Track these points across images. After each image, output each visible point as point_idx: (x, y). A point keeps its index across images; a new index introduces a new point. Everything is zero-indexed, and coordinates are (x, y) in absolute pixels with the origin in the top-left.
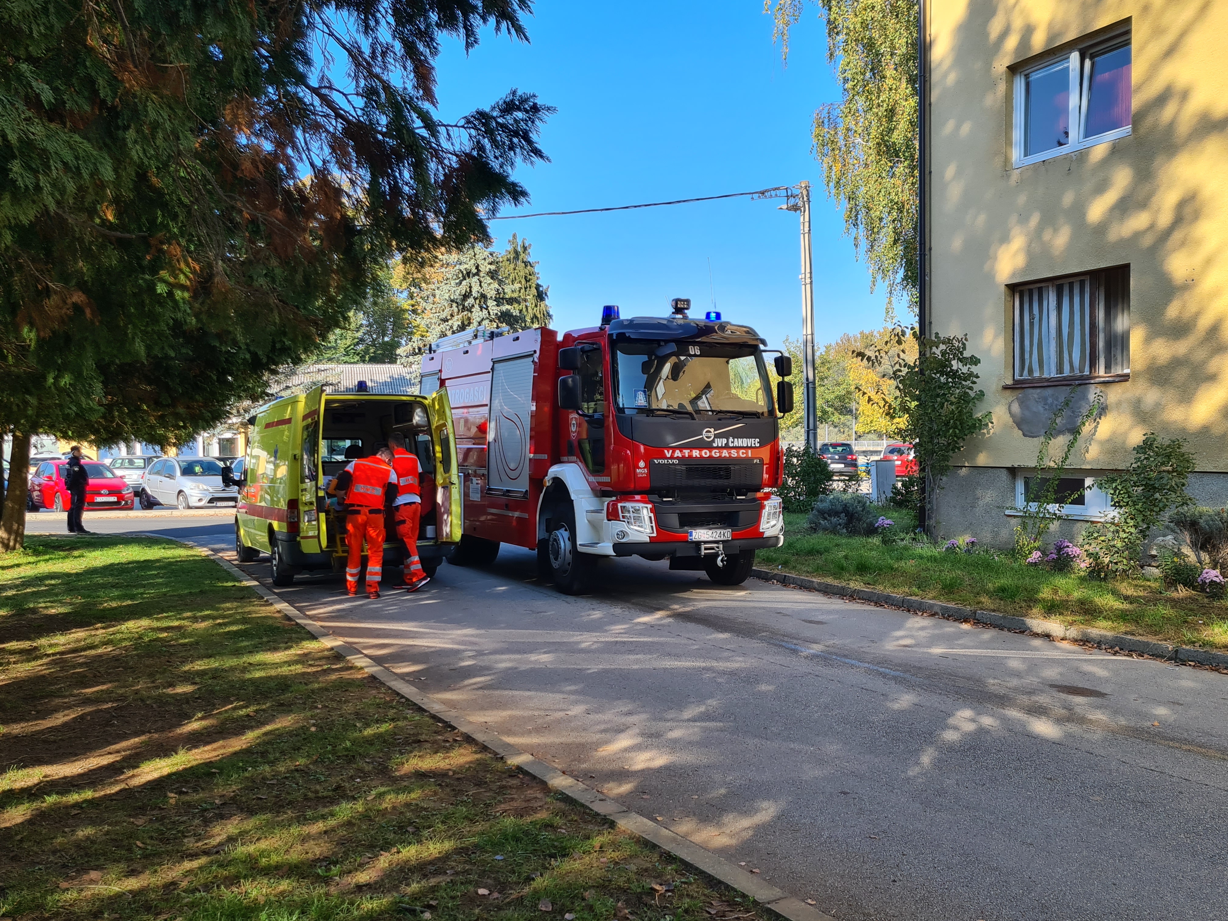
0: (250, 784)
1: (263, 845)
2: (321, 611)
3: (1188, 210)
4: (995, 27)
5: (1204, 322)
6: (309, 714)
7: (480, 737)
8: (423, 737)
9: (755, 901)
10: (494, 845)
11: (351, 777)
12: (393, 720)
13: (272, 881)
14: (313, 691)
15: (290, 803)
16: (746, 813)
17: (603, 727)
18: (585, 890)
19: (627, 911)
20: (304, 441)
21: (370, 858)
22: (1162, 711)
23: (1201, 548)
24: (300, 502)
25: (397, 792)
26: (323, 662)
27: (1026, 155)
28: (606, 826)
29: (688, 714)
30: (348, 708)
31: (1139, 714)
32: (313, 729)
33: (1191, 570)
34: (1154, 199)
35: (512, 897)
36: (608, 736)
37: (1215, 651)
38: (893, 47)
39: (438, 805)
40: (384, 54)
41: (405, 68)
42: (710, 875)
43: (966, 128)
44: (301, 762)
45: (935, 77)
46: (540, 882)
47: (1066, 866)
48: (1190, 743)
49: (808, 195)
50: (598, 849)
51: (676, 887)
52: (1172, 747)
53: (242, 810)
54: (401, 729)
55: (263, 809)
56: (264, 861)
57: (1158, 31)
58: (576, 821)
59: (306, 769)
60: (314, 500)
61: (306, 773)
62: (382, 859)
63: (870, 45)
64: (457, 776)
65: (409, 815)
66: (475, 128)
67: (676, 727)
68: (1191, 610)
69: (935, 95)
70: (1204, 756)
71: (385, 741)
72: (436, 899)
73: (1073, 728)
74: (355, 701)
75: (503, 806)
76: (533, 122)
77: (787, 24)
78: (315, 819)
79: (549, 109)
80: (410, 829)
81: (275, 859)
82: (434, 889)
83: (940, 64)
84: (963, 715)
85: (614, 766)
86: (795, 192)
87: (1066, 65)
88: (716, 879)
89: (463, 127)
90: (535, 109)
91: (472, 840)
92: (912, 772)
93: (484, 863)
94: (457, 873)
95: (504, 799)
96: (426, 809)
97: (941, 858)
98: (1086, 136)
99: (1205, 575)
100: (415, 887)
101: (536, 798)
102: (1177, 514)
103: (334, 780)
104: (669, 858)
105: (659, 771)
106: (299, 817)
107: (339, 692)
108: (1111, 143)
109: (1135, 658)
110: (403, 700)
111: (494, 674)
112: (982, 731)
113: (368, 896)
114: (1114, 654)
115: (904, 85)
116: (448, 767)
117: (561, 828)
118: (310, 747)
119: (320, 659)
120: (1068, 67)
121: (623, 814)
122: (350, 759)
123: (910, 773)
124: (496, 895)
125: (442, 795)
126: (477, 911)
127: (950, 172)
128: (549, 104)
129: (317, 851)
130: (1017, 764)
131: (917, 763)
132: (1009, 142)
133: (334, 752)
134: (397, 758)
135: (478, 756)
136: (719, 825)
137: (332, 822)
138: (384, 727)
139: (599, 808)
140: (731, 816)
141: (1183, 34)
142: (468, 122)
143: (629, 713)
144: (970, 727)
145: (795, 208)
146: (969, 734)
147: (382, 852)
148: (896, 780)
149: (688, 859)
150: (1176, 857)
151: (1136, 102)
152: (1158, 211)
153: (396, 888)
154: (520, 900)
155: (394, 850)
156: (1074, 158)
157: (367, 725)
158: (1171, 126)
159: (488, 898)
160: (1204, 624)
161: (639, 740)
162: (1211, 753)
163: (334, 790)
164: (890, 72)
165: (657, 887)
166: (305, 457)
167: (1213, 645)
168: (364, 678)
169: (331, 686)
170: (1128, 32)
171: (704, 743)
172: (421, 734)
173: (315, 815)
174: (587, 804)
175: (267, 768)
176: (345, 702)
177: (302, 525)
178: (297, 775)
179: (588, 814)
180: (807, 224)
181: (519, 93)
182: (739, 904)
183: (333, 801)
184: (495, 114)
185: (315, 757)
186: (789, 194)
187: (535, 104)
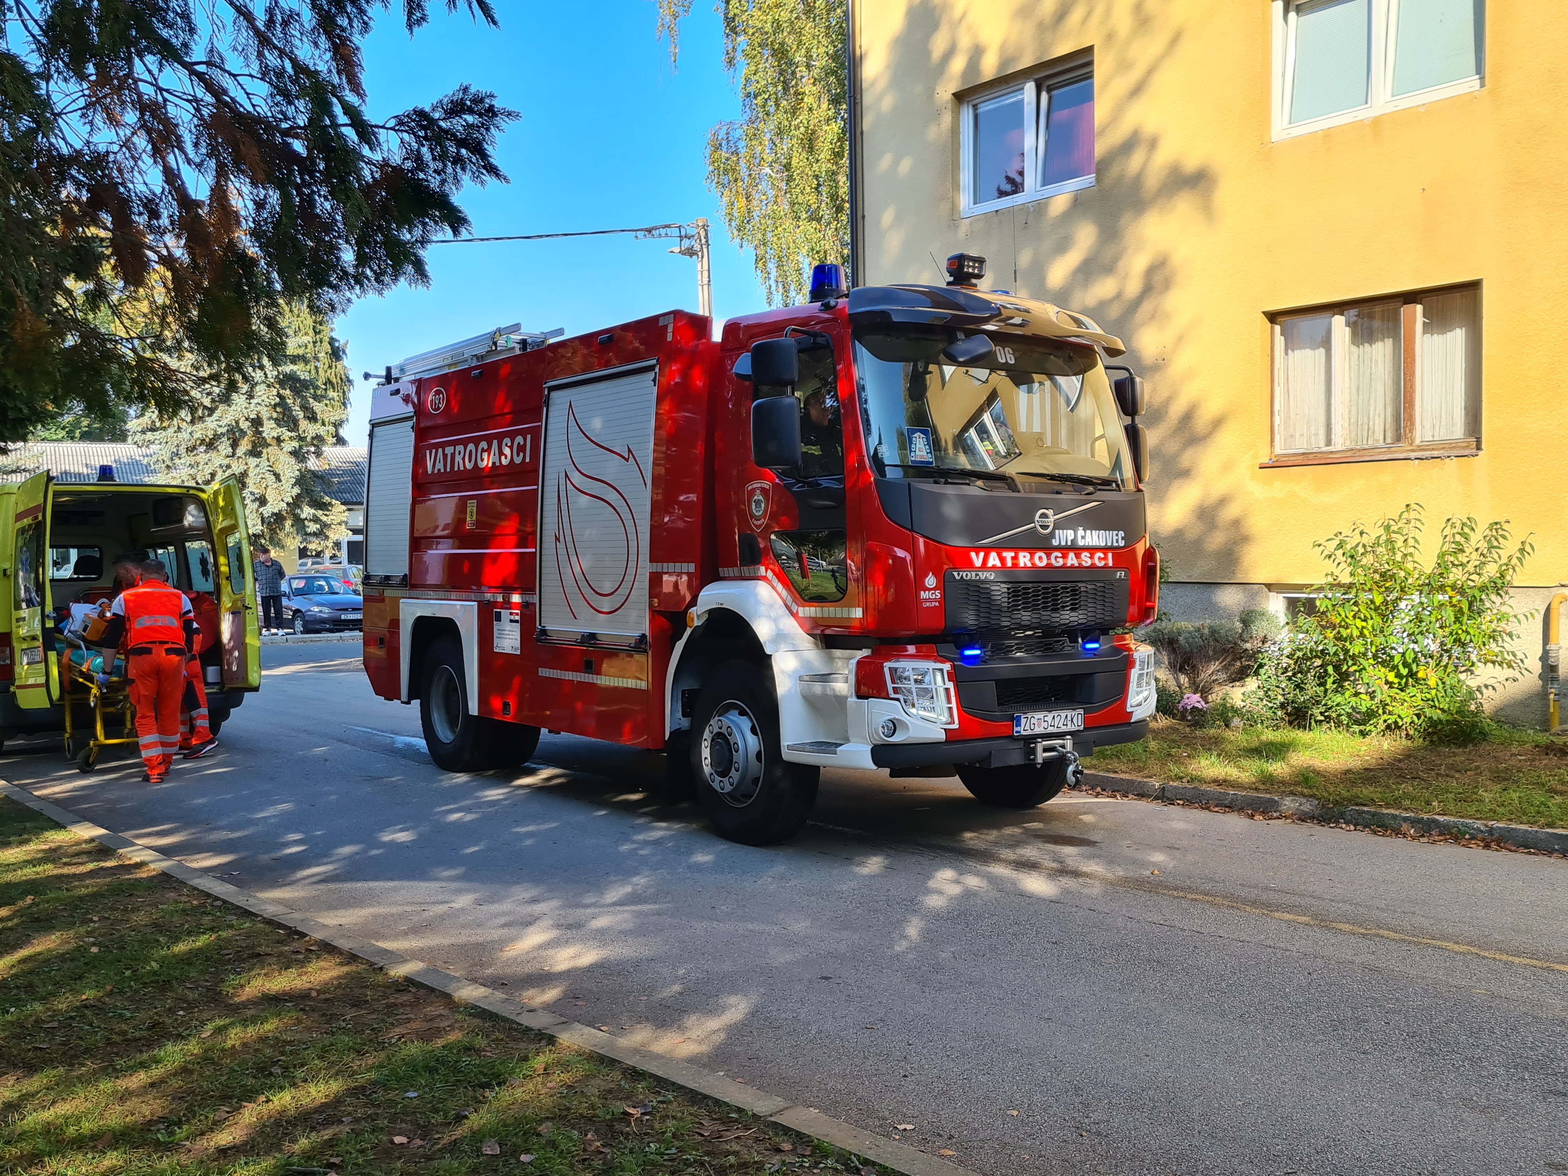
0: (18, 1030)
1: (63, 1109)
2: (57, 789)
3: (1158, 278)
4: (939, 44)
5: (1176, 410)
6: (82, 930)
7: (344, 944)
8: (262, 950)
9: (754, 1115)
10: (399, 1079)
11: (170, 1009)
12: (212, 929)
13: (90, 1156)
14: (81, 898)
15: (87, 1051)
16: (714, 1011)
17: (502, 920)
18: (541, 1122)
19: (598, 1144)
20: (19, 550)
21: (228, 1112)
22: (1158, 857)
23: (1180, 670)
24: (14, 637)
25: (245, 1022)
26: (84, 858)
27: (975, 203)
28: (543, 1043)
29: (613, 895)
30: (140, 918)
31: (1134, 862)
32: (94, 950)
33: (1171, 695)
34: (1121, 264)
35: (442, 1142)
36: (513, 931)
37: (1204, 787)
38: (809, 57)
39: (306, 1036)
40: (285, 23)
41: (316, 45)
42: (691, 1090)
43: (905, 165)
44: (89, 994)
45: (868, 99)
46: (476, 1120)
47: (1091, 1039)
48: (1196, 891)
49: (706, 237)
50: (541, 1072)
51: (653, 1108)
52: (1178, 897)
53: (15, 1066)
54: (228, 940)
55: (50, 1062)
56: (71, 1130)
57: (1123, 65)
58: (502, 1040)
59: (99, 1004)
60: (39, 633)
61: (99, 1009)
62: (246, 1113)
63: (781, 53)
64: (322, 996)
65: (268, 1051)
66: (411, 131)
67: (600, 914)
68: (1174, 741)
69: (867, 122)
70: (1213, 904)
71: (208, 959)
72: (338, 1156)
73: (1068, 882)
74: (148, 909)
75: (397, 1030)
76: (488, 129)
77: (675, 16)
78: (132, 1069)
79: (509, 114)
80: (277, 1070)
81: (87, 1126)
82: (331, 1143)
83: (873, 84)
84: (944, 876)
85: (529, 969)
86: (691, 231)
87: (1020, 97)
88: (701, 1094)
89: (392, 129)
90: (491, 112)
91: (367, 1076)
92: (900, 947)
93: (392, 1103)
94: (357, 1120)
95: (397, 1020)
96: (290, 1043)
97: (953, 1044)
98: (1044, 184)
99: (1186, 701)
100: (303, 1143)
101: (440, 1015)
102: (1154, 631)
103: (145, 1016)
104: (635, 1074)
105: (590, 969)
106: (104, 1069)
107: (120, 898)
108: (1073, 194)
109: (1119, 800)
110: (219, 903)
111: (338, 860)
112: (969, 894)
113: (242, 1162)
114: (1096, 797)
115: (825, 106)
116: (308, 986)
117: (484, 1050)
118: (97, 974)
119: (78, 854)
120: (1023, 100)
121: (563, 1026)
122: (164, 986)
123: (897, 949)
124: (418, 1142)
125: (309, 1023)
126: (399, 1164)
127: (888, 217)
128: (510, 108)
129: (146, 1110)
130: (1016, 928)
131: (904, 937)
132: (956, 186)
133: (135, 977)
134: (233, 980)
135: (346, 969)
136: (682, 1029)
137: (157, 1072)
138: (202, 941)
139: (526, 1020)
140: (693, 1018)
141: (1150, 72)
142: (401, 123)
143: (534, 901)
144: (955, 890)
145: (690, 252)
146: (956, 898)
147: (245, 1104)
148: (883, 958)
149: (660, 1073)
150: (1206, 1020)
151: (1100, 148)
152: (1125, 277)
153: (277, 1146)
154: (454, 1147)
155: (262, 1098)
156: (1032, 209)
157: (176, 939)
158: (1138, 179)
159: (408, 1148)
160: (1189, 756)
161: (554, 933)
162: (1219, 900)
163: (148, 1029)
164: (808, 87)
165: (631, 1111)
166: (21, 574)
167: (1202, 780)
168: (153, 877)
169: (107, 891)
170: (1090, 63)
171: (639, 931)
172: (260, 945)
173: (131, 1063)
174: (512, 1017)
175: (38, 1007)
176: (133, 910)
177: (17, 669)
178: (88, 1013)
179: (515, 1030)
180: (706, 274)
181: (473, 90)
182: (736, 1121)
183: (150, 1044)
184: (437, 115)
185: (109, 988)
186: (683, 233)
187: (491, 107)
